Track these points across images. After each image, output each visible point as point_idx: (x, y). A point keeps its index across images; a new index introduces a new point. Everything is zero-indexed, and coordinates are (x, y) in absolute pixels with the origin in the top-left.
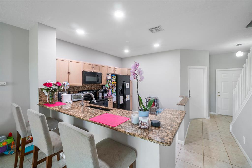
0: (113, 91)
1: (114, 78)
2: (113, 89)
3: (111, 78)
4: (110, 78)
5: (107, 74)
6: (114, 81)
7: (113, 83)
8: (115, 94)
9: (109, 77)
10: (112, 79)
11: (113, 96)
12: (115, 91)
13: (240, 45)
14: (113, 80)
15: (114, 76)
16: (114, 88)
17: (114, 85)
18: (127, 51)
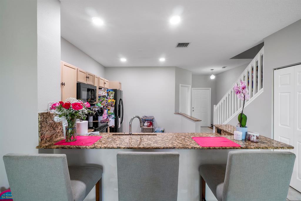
0: (109, 112)
1: (112, 93)
2: (109, 110)
3: (106, 94)
4: (104, 95)
5: (99, 88)
6: (111, 98)
7: (109, 101)
8: (113, 116)
9: (103, 93)
10: (108, 95)
11: (110, 119)
12: (113, 112)
13: (213, 70)
14: (110, 96)
15: (111, 92)
16: (112, 108)
17: (112, 104)
18: (123, 60)
